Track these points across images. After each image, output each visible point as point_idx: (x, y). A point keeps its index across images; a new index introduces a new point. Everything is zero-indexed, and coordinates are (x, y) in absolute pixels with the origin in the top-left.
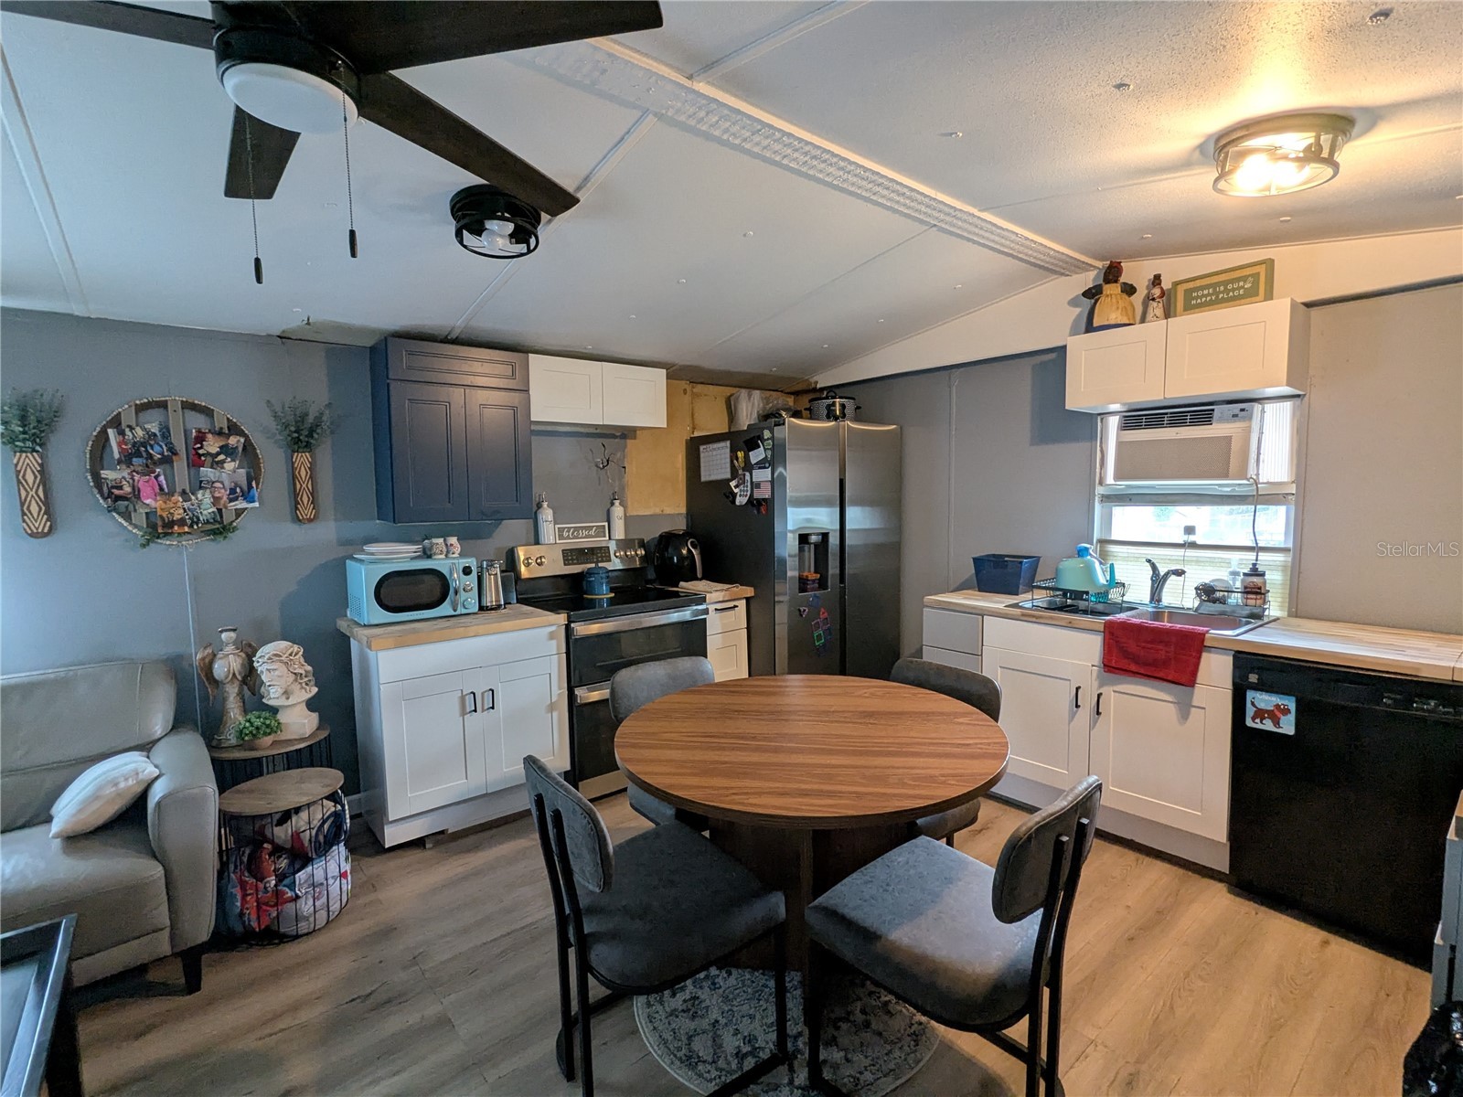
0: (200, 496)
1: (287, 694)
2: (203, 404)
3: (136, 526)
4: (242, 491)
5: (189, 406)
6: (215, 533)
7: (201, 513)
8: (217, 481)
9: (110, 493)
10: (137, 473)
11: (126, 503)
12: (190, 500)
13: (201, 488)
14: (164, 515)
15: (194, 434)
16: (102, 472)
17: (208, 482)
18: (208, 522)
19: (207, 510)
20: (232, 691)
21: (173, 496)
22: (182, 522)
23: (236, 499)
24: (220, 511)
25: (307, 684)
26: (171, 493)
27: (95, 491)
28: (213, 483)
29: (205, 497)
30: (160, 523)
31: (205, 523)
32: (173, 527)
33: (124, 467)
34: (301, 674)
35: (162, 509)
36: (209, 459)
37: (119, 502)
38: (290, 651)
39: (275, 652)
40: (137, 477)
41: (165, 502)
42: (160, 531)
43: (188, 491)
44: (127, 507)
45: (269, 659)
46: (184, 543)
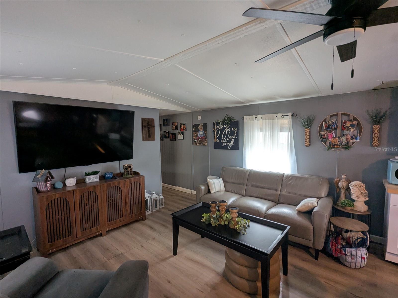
0: (343, 138)
1: (358, 197)
2: (347, 113)
3: (327, 145)
4: (355, 137)
5: (343, 114)
6: (346, 148)
7: (343, 143)
8: (348, 134)
9: (322, 137)
10: (328, 132)
11: (325, 139)
12: (340, 139)
13: (343, 136)
14: (333, 143)
15: (343, 122)
16: (321, 132)
17: (346, 134)
18: (344, 145)
19: (344, 142)
20: (343, 192)
21: (336, 138)
22: (337, 145)
23: (353, 139)
24: (348, 142)
25: (365, 196)
26: (336, 137)
27: (319, 137)
28: (347, 134)
29: (344, 138)
30: (332, 145)
31: (343, 145)
32: (335, 146)
33: (325, 131)
34: (363, 193)
35: (333, 141)
36: (347, 128)
37: (324, 139)
38: (360, 185)
39: (355, 184)
40: (328, 133)
41: (334, 140)
42: (332, 147)
43: (340, 137)
44: (325, 140)
45: (353, 186)
46: (337, 150)
